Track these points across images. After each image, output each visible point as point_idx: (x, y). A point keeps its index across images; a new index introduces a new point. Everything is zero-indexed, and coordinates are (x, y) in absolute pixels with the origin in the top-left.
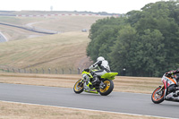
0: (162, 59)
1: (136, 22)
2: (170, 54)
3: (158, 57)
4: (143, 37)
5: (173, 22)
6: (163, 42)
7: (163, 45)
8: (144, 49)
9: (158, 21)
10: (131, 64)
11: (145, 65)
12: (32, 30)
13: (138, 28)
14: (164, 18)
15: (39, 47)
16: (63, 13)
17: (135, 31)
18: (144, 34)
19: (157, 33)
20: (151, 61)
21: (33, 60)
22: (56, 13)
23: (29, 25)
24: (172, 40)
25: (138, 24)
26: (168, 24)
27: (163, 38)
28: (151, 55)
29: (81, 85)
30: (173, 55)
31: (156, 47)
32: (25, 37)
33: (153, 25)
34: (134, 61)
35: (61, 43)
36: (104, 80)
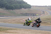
36: (29, 22)
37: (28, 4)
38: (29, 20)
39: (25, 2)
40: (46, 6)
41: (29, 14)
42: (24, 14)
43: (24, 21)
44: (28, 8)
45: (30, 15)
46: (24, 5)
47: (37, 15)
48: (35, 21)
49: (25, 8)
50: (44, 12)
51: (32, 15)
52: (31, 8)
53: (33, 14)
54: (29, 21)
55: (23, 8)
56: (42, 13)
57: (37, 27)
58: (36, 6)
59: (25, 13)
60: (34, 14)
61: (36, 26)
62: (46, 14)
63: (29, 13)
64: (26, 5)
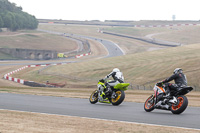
12: (153, 43)
15: (160, 61)
16: (187, 22)
21: (153, 76)
22: (179, 23)
23: (149, 37)
29: (96, 95)
32: (145, 50)
35: (184, 57)
36: (116, 90)
37: (26, 14)
38: (116, 79)
39: (14, 4)
40: (96, 23)
41: (29, 52)
42: (8, 52)
43: (10, 78)
44: (24, 27)
45: (33, 56)
46: (9, 15)
47: (61, 55)
48: (160, 85)
49: (15, 29)
50: (86, 45)
51: (41, 56)
52: (38, 30)
53: (44, 51)
54: (116, 84)
55: (4, 29)
56: (80, 47)
57: (175, 113)
58: (56, 21)
59: (12, 47)
60: (50, 51)
61: (167, 106)
62: (96, 52)
63: (28, 47)
64: (17, 17)
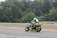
0: (11, 17)
1: (3, 5)
2: (14, 15)
3: (10, 16)
4: (5, 10)
5: (15, 5)
6: (12, 11)
7: (12, 12)
8: (6, 14)
9: (10, 5)
10: (1, 19)
11: (6, 19)
13: (4, 7)
14: (12, 4)
17: (3, 8)
18: (6, 9)
19: (10, 8)
20: (8, 17)
24: (15, 11)
25: (4, 6)
26: (13, 6)
27: (12, 10)
28: (8, 16)
30: (15, 16)
31: (9, 13)
33: (9, 6)
34: (3, 18)
